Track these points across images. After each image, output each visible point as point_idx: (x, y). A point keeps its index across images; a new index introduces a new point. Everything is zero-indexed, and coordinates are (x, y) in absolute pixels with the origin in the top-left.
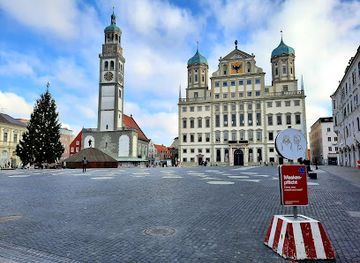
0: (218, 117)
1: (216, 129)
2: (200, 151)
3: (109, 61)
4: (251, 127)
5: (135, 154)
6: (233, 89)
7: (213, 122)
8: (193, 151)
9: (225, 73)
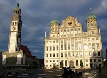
0: (62, 46)
1: (61, 51)
2: (54, 61)
3: (15, 22)
4: (77, 50)
5: (24, 63)
6: (69, 33)
7: (60, 48)
8: (51, 61)
9: (65, 26)
